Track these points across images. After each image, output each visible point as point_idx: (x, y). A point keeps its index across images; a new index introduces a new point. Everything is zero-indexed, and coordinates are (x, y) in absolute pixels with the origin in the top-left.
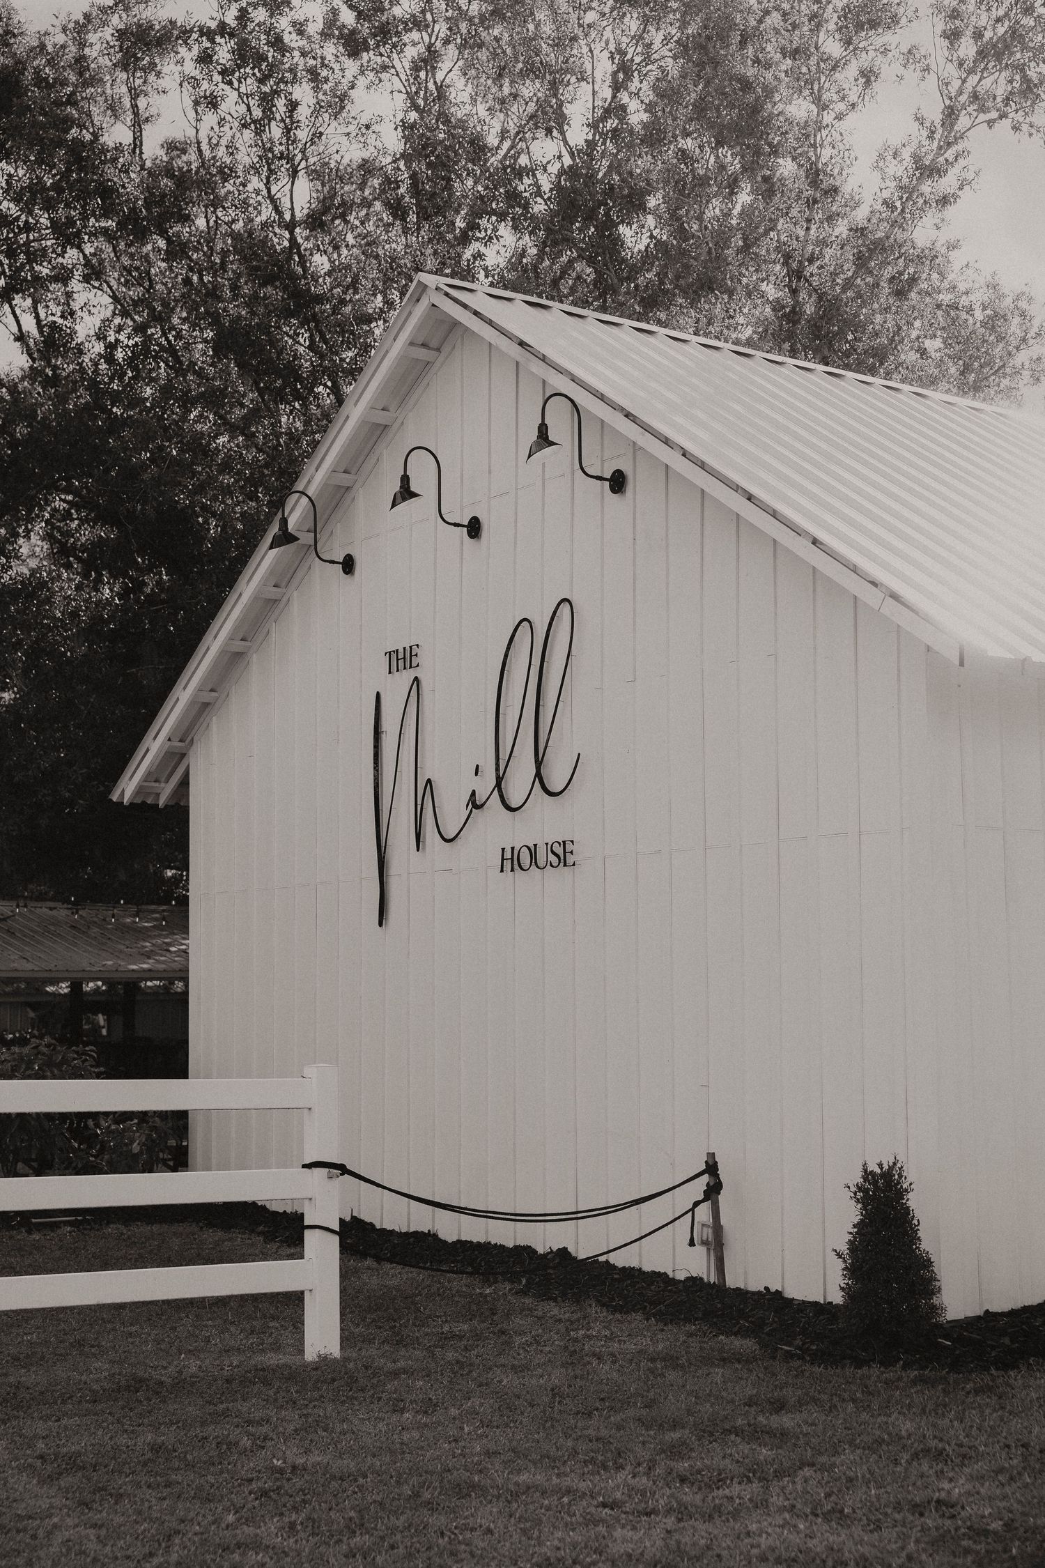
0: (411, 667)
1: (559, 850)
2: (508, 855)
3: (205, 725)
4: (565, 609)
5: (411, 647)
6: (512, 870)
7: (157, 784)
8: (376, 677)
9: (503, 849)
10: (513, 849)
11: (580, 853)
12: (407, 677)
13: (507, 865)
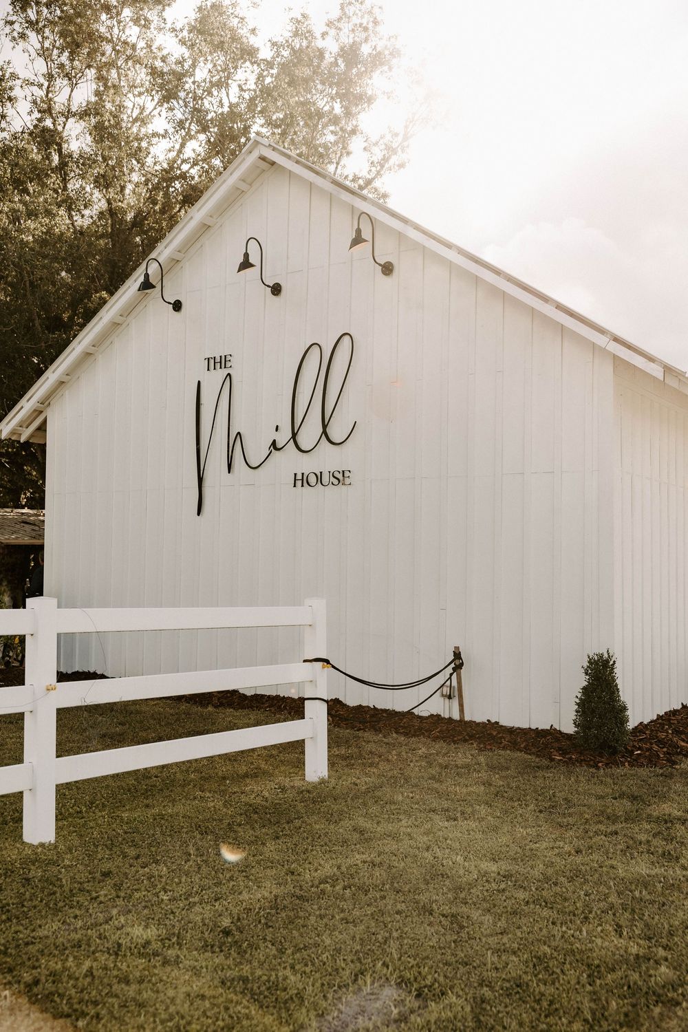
0: (225, 367)
1: (340, 476)
2: (299, 477)
3: (60, 394)
4: (346, 339)
5: (225, 356)
6: (302, 486)
7: (21, 428)
8: (198, 371)
9: (295, 474)
10: (303, 474)
11: (354, 478)
12: (222, 373)
13: (299, 483)
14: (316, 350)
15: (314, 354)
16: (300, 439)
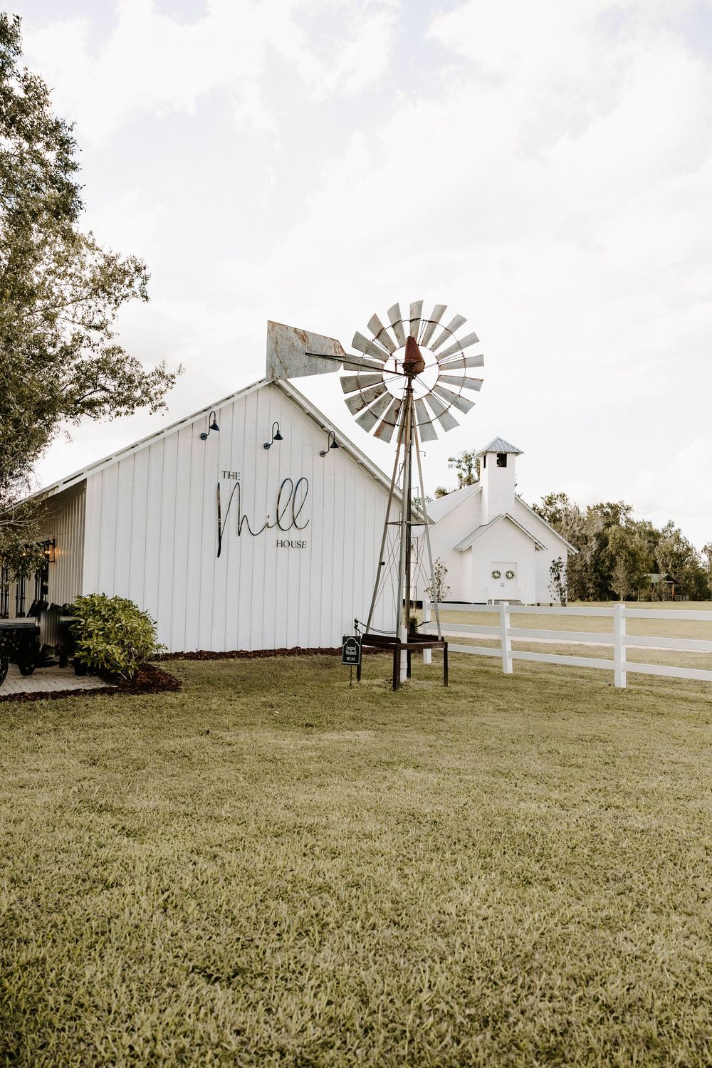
0: (236, 479)
1: (301, 544)
4: (305, 481)
5: (235, 473)
6: (282, 547)
8: (218, 477)
9: (278, 541)
10: (282, 541)
12: (233, 482)
13: (280, 545)
14: (287, 483)
15: (287, 484)
16: (280, 523)
